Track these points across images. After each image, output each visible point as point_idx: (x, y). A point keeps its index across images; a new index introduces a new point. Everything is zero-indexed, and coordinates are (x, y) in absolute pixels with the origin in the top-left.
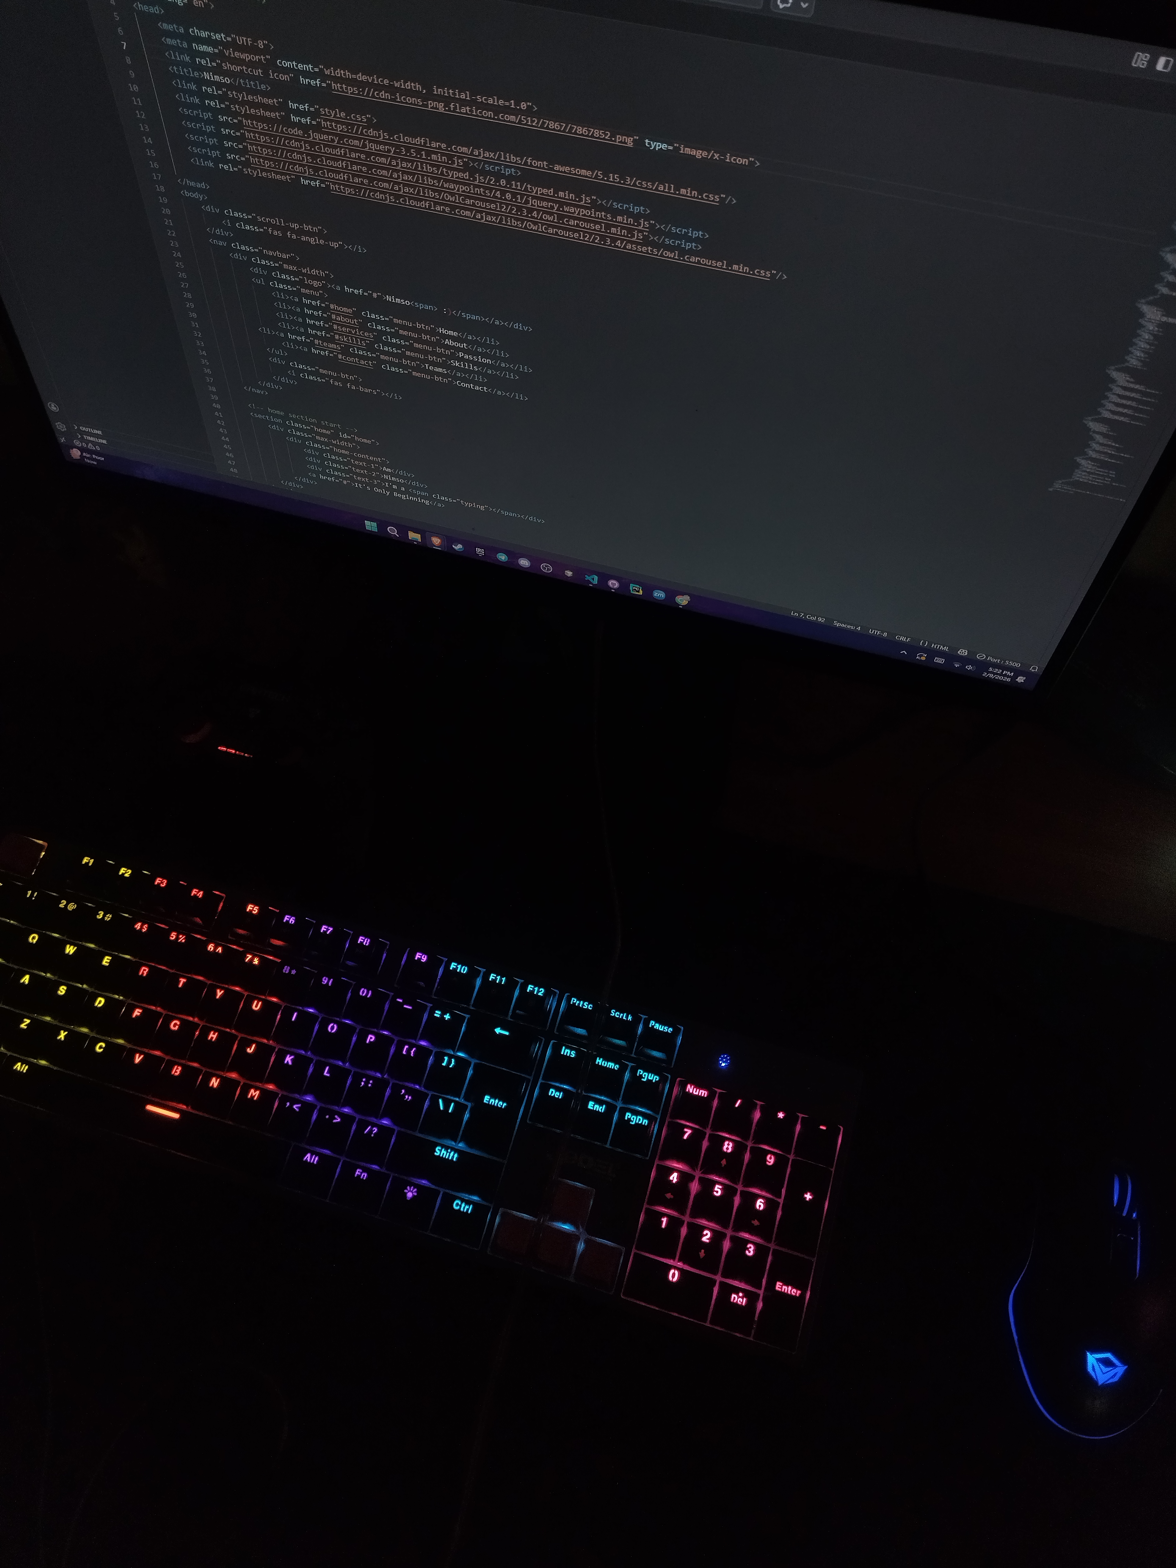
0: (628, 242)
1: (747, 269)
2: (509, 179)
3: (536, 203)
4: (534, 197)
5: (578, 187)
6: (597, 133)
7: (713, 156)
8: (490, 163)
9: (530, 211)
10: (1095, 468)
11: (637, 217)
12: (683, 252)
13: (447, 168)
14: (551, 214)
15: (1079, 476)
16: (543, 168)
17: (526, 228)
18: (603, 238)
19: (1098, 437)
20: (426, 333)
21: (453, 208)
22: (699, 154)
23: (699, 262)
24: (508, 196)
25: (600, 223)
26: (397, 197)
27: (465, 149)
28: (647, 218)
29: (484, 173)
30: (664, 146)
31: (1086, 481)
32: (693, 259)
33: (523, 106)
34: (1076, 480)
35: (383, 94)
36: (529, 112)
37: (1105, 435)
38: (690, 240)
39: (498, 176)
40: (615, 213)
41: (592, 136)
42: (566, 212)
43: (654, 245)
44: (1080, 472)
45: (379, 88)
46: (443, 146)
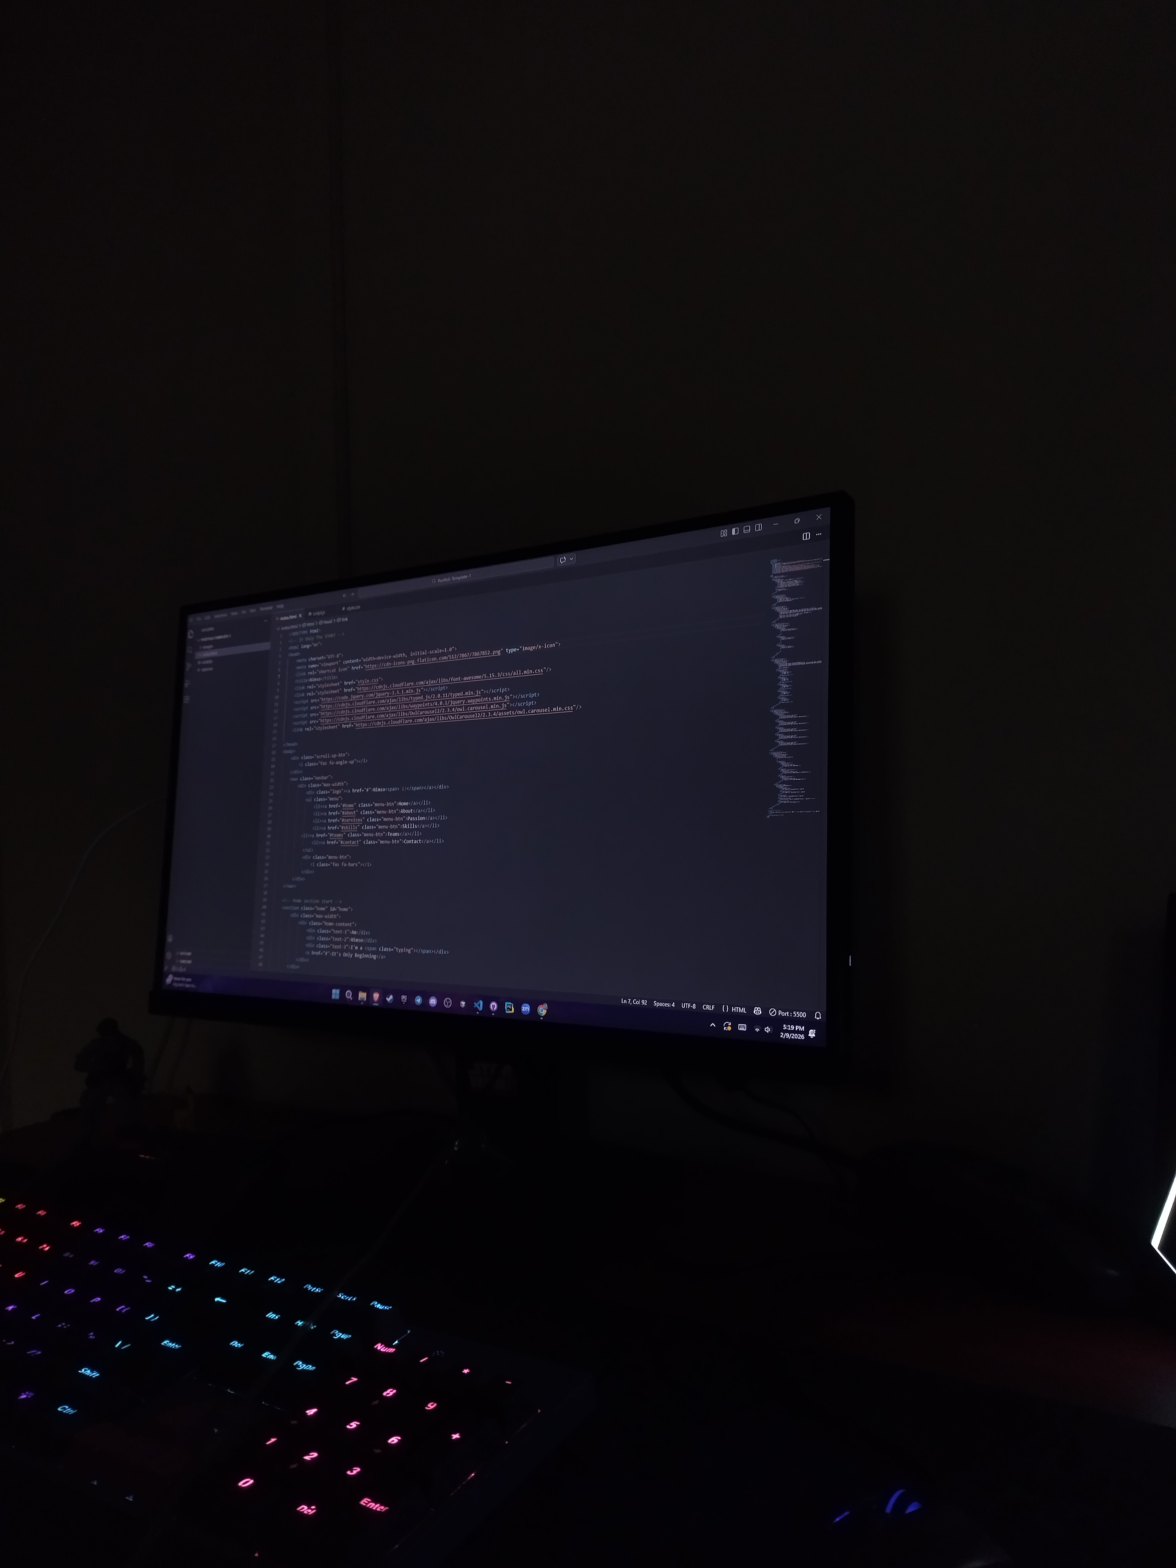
0: (499, 711)
1: (560, 709)
2: (443, 692)
3: (454, 703)
4: (453, 700)
5: (473, 686)
6: (483, 653)
7: (538, 647)
8: (433, 687)
9: (451, 708)
10: (789, 789)
11: (503, 695)
12: (527, 708)
13: (413, 696)
14: (461, 707)
15: (783, 799)
16: (459, 681)
17: (449, 720)
18: (487, 713)
19: (783, 763)
20: (391, 808)
21: (413, 719)
22: (531, 649)
23: (536, 712)
24: (441, 703)
25: (485, 705)
26: (387, 721)
27: (422, 683)
28: (508, 693)
29: (430, 693)
30: (515, 650)
31: (788, 802)
32: (533, 711)
33: (450, 650)
34: (781, 803)
35: (388, 664)
36: (453, 652)
37: (787, 760)
38: (530, 700)
39: (436, 693)
40: (492, 696)
41: (482, 655)
42: (469, 703)
43: (513, 709)
44: (782, 796)
45: (386, 661)
46: (412, 684)
